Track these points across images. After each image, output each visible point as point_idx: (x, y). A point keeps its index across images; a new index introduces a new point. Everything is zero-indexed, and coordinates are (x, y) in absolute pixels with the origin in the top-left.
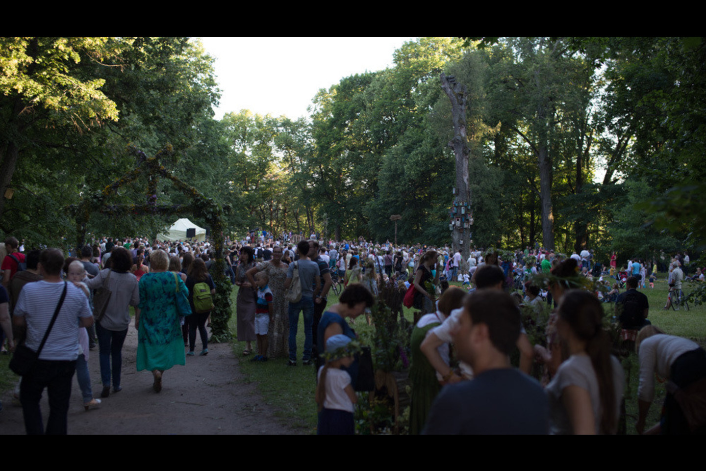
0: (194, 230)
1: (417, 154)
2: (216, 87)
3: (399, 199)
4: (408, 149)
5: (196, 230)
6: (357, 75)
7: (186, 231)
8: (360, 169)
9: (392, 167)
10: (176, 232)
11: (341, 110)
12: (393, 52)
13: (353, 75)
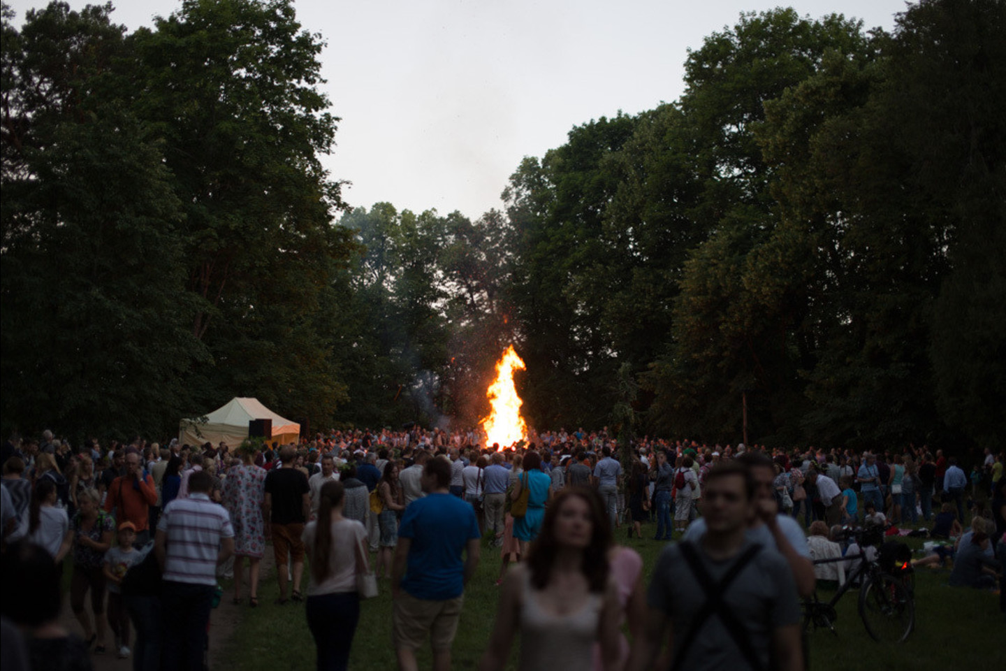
0: (268, 423)
1: (772, 250)
2: (325, 111)
3: (726, 353)
4: (740, 246)
5: (274, 424)
6: (603, 119)
7: (247, 425)
8: (622, 299)
9: (709, 284)
10: (224, 429)
11: (577, 187)
12: (685, 58)
13: (597, 121)
